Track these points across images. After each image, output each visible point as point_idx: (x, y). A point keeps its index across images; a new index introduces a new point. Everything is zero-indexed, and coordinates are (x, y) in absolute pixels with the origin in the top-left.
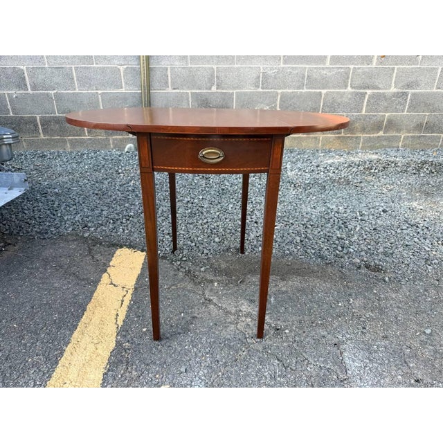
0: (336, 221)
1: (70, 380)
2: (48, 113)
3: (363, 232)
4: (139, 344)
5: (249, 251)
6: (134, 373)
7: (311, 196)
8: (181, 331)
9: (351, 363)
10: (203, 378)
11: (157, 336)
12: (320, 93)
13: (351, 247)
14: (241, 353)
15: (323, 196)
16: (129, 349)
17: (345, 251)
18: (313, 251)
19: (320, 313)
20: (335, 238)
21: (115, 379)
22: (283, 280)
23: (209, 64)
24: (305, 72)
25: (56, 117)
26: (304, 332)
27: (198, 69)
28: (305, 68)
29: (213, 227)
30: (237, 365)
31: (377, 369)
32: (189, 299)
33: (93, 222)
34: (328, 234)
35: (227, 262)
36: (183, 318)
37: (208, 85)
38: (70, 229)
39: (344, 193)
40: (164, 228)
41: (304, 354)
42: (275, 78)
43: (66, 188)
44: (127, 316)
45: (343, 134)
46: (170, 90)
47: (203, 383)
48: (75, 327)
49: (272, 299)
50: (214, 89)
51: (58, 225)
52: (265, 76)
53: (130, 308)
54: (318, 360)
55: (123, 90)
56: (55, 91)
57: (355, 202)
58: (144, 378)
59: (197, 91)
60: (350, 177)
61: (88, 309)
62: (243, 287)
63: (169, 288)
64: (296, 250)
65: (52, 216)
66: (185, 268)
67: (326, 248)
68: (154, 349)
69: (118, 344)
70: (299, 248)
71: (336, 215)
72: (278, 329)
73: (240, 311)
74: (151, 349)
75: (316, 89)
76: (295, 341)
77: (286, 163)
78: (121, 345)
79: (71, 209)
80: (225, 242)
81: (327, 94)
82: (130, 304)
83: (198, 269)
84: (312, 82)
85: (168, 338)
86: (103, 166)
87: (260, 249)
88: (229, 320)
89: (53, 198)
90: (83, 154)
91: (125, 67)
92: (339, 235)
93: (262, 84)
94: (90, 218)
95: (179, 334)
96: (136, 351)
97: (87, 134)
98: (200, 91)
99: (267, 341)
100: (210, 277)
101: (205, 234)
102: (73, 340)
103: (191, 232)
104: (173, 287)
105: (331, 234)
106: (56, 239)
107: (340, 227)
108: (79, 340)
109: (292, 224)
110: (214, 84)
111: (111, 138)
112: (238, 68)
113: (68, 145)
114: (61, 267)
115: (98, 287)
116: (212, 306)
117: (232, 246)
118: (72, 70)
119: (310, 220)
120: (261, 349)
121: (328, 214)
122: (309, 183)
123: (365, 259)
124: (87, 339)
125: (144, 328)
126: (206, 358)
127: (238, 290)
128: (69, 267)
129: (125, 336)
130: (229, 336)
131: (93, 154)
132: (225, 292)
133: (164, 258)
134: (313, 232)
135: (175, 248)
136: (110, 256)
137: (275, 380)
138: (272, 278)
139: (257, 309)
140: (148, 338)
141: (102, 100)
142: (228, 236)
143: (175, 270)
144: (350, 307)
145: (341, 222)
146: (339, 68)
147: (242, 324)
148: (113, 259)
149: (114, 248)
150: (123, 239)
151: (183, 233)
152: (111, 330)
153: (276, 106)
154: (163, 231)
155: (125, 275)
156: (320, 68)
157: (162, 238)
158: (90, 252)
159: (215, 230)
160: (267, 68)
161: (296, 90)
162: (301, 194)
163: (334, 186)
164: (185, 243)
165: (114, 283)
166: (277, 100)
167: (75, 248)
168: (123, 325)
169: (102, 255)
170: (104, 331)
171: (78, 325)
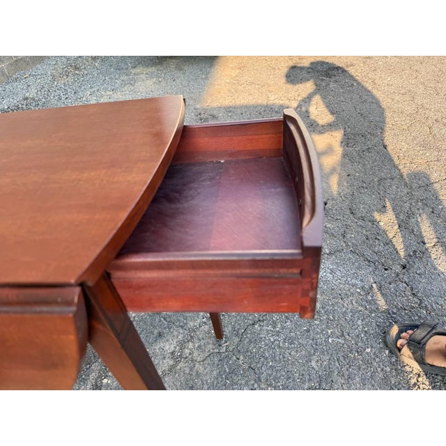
14: (240, 362)
88: (187, 369)
120: (238, 339)
130: (215, 373)
137: (279, 332)
147: (196, 354)
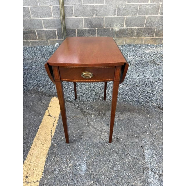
0: (148, 83)
1: (33, 161)
3: (159, 89)
4: (60, 145)
6: (58, 158)
7: (138, 70)
8: (77, 139)
9: (147, 156)
10: (86, 161)
11: (68, 141)
12: (145, 17)
13: (153, 97)
14: (102, 150)
15: (143, 70)
16: (56, 147)
17: (150, 100)
18: (136, 99)
19: (136, 131)
20: (146, 93)
21: (51, 161)
22: (122, 114)
23: (92, 4)
24: (138, 7)
26: (129, 140)
27: (87, 6)
28: (138, 5)
29: (93, 86)
30: (100, 156)
31: (158, 159)
32: (81, 123)
34: (143, 90)
35: (98, 105)
36: (78, 133)
37: (92, 14)
38: (32, 87)
39: (152, 68)
40: (72, 87)
41: (128, 151)
42: (124, 10)
43: (30, 66)
44: (56, 132)
45: (154, 37)
46: (74, 17)
47: (86, 164)
48: (35, 136)
49: (116, 124)
50: (94, 16)
51: (27, 85)
52: (119, 9)
53: (57, 127)
54: (134, 154)
55: (53, 18)
57: (157, 73)
58: (62, 161)
59: (87, 17)
60: (156, 60)
61: (40, 128)
62: (104, 117)
63: (73, 118)
64: (128, 99)
65: (25, 81)
66: (80, 108)
67: (142, 98)
70: (130, 97)
71: (148, 80)
72: (118, 139)
73: (103, 129)
74: (65, 148)
75: (143, 15)
76: (125, 144)
77: (127, 52)
78: (53, 145)
79: (32, 77)
80: (98, 95)
81: (148, 18)
82: (57, 125)
83: (86, 108)
84: (141, 12)
85: (72, 142)
86: (46, 54)
88: (97, 134)
90: (37, 48)
91: (53, 6)
92: (148, 91)
93: (117, 13)
94: (40, 82)
95: (77, 140)
96: (59, 148)
97: (38, 39)
99: (113, 144)
100: (90, 112)
101: (89, 90)
102: (34, 143)
103: (84, 89)
104: (75, 117)
105: (145, 90)
106: (27, 92)
107: (149, 87)
108: (36, 142)
109: (128, 84)
110: (94, 13)
111: (49, 41)
112: (106, 6)
113: (30, 44)
114: (29, 107)
115: (44, 117)
116: (91, 127)
117: (101, 97)
118: (29, 9)
119: (136, 82)
120: (110, 148)
121: (144, 79)
122: (137, 63)
123: (159, 104)
124: (39, 142)
125: (62, 137)
126: (87, 152)
127: (102, 119)
128: (32, 107)
129: (55, 141)
130: (97, 142)
131: (41, 48)
132: (96, 120)
133: (71, 102)
134: (137, 89)
135: (76, 98)
136: (49, 101)
137: (115, 163)
138: (117, 113)
139: (109, 129)
140: (64, 142)
141: (43, 22)
142: (99, 91)
143: (76, 109)
144: (150, 128)
145: (150, 84)
146: (154, 4)
147: (103, 136)
148: (50, 103)
149: (50, 97)
150: (54, 93)
151: (80, 89)
152: (49, 138)
153: (123, 24)
154: (71, 89)
155: (55, 111)
156: (145, 5)
157: (70, 92)
158: (40, 99)
159: (94, 88)
160: (119, 5)
161: (133, 16)
162: (133, 69)
163: (148, 64)
164: (81, 95)
165: (50, 115)
166: (124, 21)
167: (34, 97)
168: (54, 136)
169: (45, 101)
170: (46, 138)
171: (36, 135)
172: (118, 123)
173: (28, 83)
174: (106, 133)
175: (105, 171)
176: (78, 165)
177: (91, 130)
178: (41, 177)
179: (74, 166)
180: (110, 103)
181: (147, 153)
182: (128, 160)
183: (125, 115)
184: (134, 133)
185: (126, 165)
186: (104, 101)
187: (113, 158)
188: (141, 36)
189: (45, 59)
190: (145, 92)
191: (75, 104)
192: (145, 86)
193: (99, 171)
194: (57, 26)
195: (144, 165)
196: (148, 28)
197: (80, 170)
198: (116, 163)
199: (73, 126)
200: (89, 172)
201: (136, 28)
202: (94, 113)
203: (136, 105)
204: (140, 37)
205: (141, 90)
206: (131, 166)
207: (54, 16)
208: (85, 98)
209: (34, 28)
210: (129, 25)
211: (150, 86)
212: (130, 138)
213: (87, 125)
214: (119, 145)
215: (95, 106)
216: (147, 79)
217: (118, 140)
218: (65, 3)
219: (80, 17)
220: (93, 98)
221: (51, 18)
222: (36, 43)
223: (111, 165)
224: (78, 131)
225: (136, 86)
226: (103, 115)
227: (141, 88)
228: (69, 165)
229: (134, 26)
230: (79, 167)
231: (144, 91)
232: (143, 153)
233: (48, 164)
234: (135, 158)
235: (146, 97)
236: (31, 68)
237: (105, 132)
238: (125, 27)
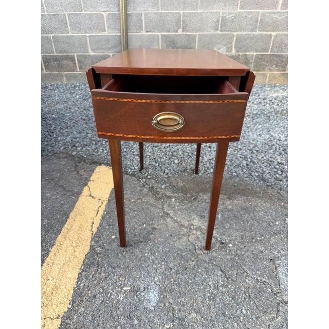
0: (278, 148)
1: (52, 277)
2: (49, 53)
4: (108, 250)
5: (202, 172)
6: (103, 274)
7: (258, 125)
8: (143, 240)
9: (284, 277)
10: (158, 283)
11: (123, 243)
12: (271, 35)
14: (190, 262)
15: (267, 125)
16: (100, 254)
17: (284, 175)
18: (257, 174)
19: (259, 230)
20: (276, 163)
21: (87, 279)
22: (229, 198)
23: (176, 10)
24: (258, 17)
25: (54, 56)
26: (245, 247)
27: (167, 14)
28: (259, 12)
29: (174, 150)
30: (186, 274)
32: (150, 212)
33: (80, 143)
34: (270, 159)
35: (183, 181)
36: (145, 228)
37: (176, 28)
38: (62, 148)
40: (134, 150)
41: (244, 267)
42: (232, 22)
43: (61, 114)
44: (101, 225)
45: (287, 72)
46: (144, 33)
47: (158, 288)
48: (59, 231)
49: (220, 216)
50: (180, 32)
51: (53, 145)
52: (224, 19)
53: (103, 217)
54: (256, 274)
55: (106, 33)
56: (53, 35)
58: (110, 279)
59: (166, 34)
61: (70, 217)
62: (195, 203)
63: (136, 202)
65: (49, 137)
66: (149, 185)
67: (268, 171)
68: (120, 255)
69: (92, 248)
70: (245, 170)
71: (278, 142)
72: (223, 243)
73: (192, 225)
74: (118, 255)
75: (267, 31)
76: (237, 254)
78: (94, 249)
79: (64, 131)
80: (183, 164)
81: (276, 36)
82: (104, 213)
83: (160, 186)
84: (264, 25)
85: (131, 245)
87: (212, 170)
88: (183, 232)
89: (51, 122)
90: (75, 86)
91: (108, 13)
92: (279, 161)
93: (221, 28)
94: (78, 139)
95: (141, 242)
96: (106, 255)
97: (78, 70)
98: (169, 34)
99: (213, 253)
100: (169, 193)
101: (167, 156)
102: (57, 243)
103: (156, 154)
104: (138, 201)
105: (273, 160)
106: (52, 156)
107: (281, 154)
108: (62, 243)
109: (241, 149)
110: (180, 27)
112: (201, 13)
113: (65, 79)
114: (53, 180)
115: (80, 198)
116: (169, 219)
117: (188, 168)
118: (65, 17)
119: (256, 146)
120: (207, 260)
121: (271, 141)
122: (257, 114)
124: (68, 242)
125: (113, 235)
126: (161, 265)
127: (191, 206)
128: (59, 180)
129: (97, 242)
130: (181, 247)
131: (83, 86)
132: (180, 207)
133: (133, 175)
134: (257, 157)
135: (142, 168)
136: (91, 172)
137: (218, 289)
138: (221, 196)
139: (206, 224)
140: (116, 244)
141: (90, 41)
142: (186, 158)
143: (141, 187)
144: (286, 226)
145: (282, 149)
147: (193, 236)
148: (93, 174)
149: (94, 165)
150: (102, 158)
151: (149, 154)
152: (87, 236)
153: (232, 46)
154: (134, 152)
155: (101, 189)
156: (272, 13)
157: (132, 158)
158: (76, 168)
159: (175, 153)
160: (225, 12)
161: (250, 33)
162: (250, 123)
163: (277, 117)
164: (151, 163)
165: (92, 195)
166: (233, 41)
167: (65, 164)
168: (97, 232)
169: (85, 171)
170: (82, 236)
171: (61, 230)
172: (222, 215)
173: (56, 141)
174: (199, 231)
175: (197, 304)
176: (142, 289)
177: (170, 226)
178: (66, 310)
179: (135, 291)
180: (206, 178)
181: (283, 273)
182: (244, 284)
183: (236, 201)
184: (256, 234)
185: (241, 294)
186: (195, 175)
187: (214, 280)
188: (264, 69)
189: (88, 104)
190: (274, 162)
191: (140, 178)
192: (272, 153)
193: (185, 304)
194: (113, 47)
195: (278, 295)
196: (276, 55)
197: (146, 300)
198: (221, 288)
199: (135, 216)
200: (164, 305)
201: (255, 54)
202: (176, 195)
203: (258, 183)
204: (261, 71)
205: (265, 158)
206: (252, 296)
207: (110, 31)
208: (158, 168)
209: (73, 51)
210: (241, 48)
211: (283, 152)
212: (248, 242)
213: (162, 216)
214: (226, 255)
215: (177, 183)
216: (275, 141)
217: (223, 245)
218: (129, 7)
219: (154, 32)
220: (174, 170)
221: (103, 34)
222: (75, 77)
223: (210, 293)
224: (145, 225)
225: (255, 152)
226: (192, 199)
227: (265, 156)
228: (124, 289)
229: (250, 51)
230: (143, 294)
231: (271, 161)
232: (276, 273)
233: (82, 285)
234: (258, 282)
235: (276, 170)
236: (63, 117)
237: (196, 229)
238: (234, 52)
